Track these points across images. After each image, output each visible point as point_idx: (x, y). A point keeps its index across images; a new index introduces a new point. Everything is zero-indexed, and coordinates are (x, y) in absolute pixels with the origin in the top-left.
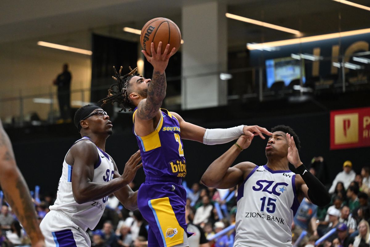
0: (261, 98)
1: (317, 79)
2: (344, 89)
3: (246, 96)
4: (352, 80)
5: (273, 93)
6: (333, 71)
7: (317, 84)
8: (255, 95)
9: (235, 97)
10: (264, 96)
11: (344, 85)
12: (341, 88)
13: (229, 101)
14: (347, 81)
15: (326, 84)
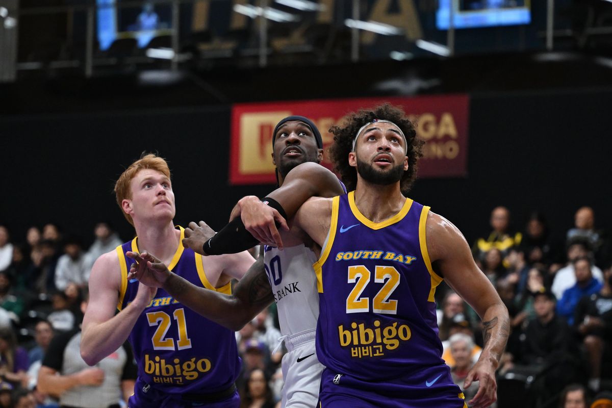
0: (89, 71)
1: (205, 36)
2: (263, 62)
3: (55, 65)
4: (280, 44)
5: (113, 61)
6: (237, 24)
7: (204, 47)
8: (75, 63)
9: (32, 65)
10: (96, 68)
11: (263, 51)
12: (256, 57)
13: (20, 73)
14: (269, 45)
15: (224, 48)
